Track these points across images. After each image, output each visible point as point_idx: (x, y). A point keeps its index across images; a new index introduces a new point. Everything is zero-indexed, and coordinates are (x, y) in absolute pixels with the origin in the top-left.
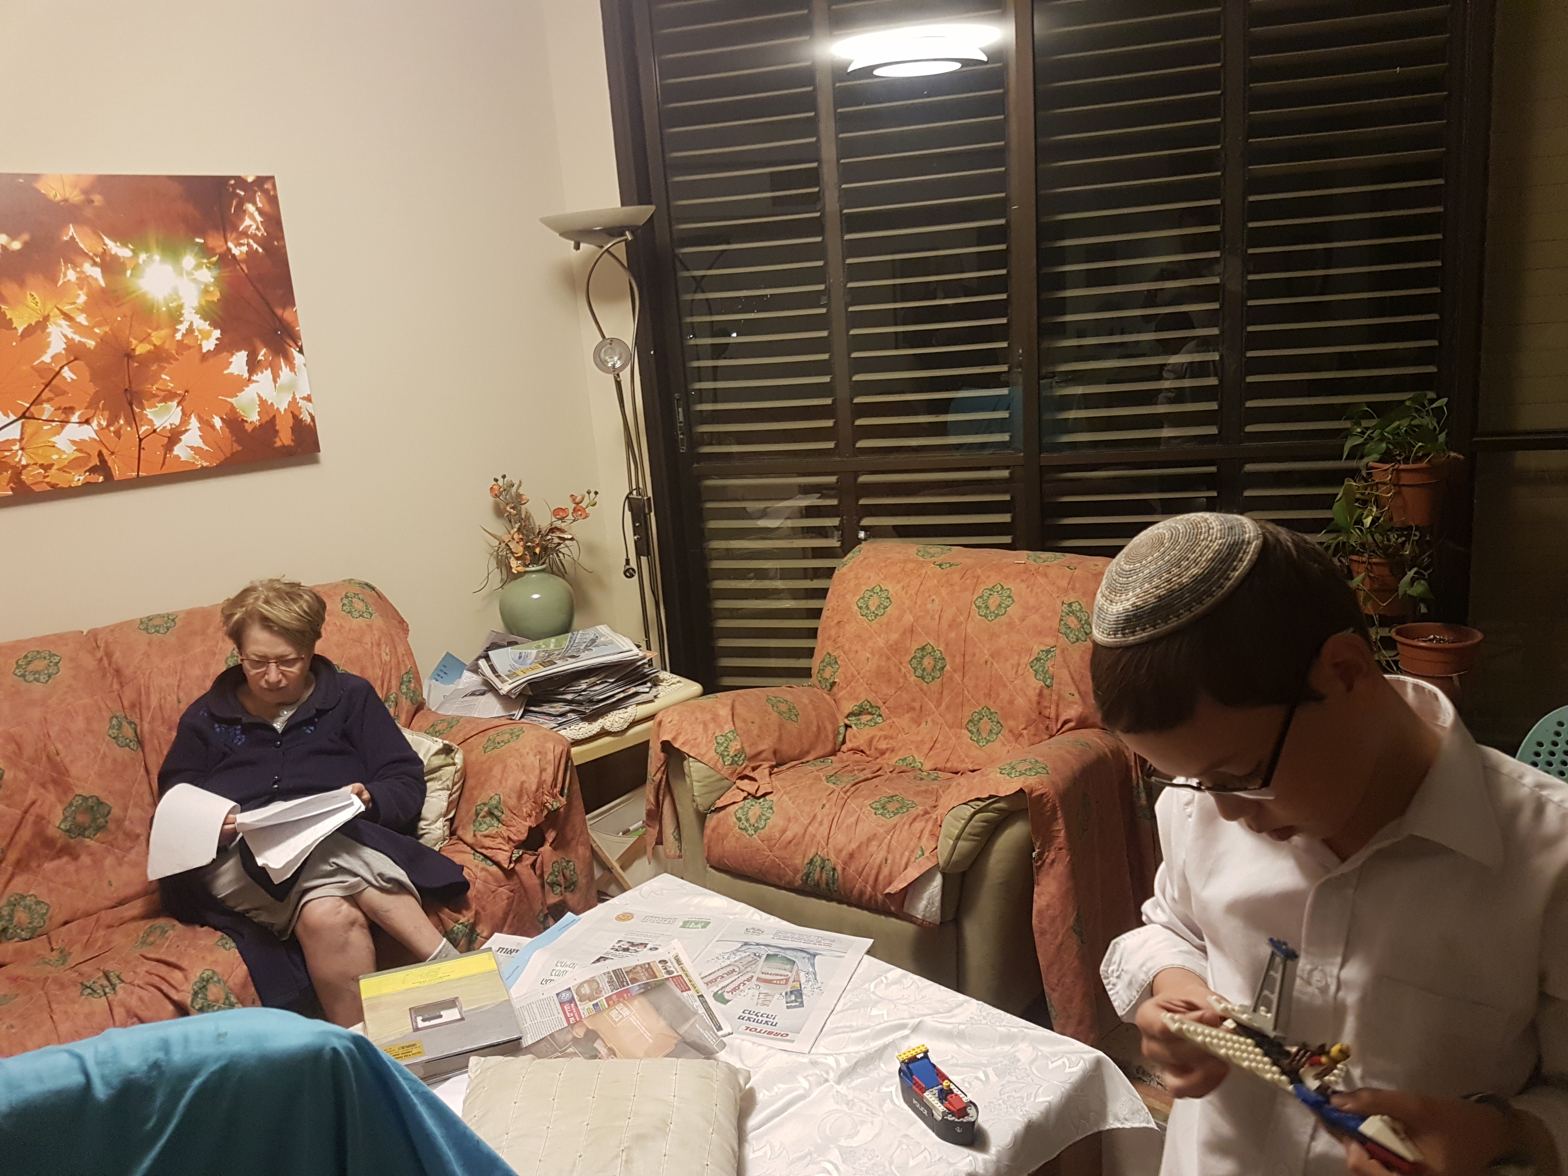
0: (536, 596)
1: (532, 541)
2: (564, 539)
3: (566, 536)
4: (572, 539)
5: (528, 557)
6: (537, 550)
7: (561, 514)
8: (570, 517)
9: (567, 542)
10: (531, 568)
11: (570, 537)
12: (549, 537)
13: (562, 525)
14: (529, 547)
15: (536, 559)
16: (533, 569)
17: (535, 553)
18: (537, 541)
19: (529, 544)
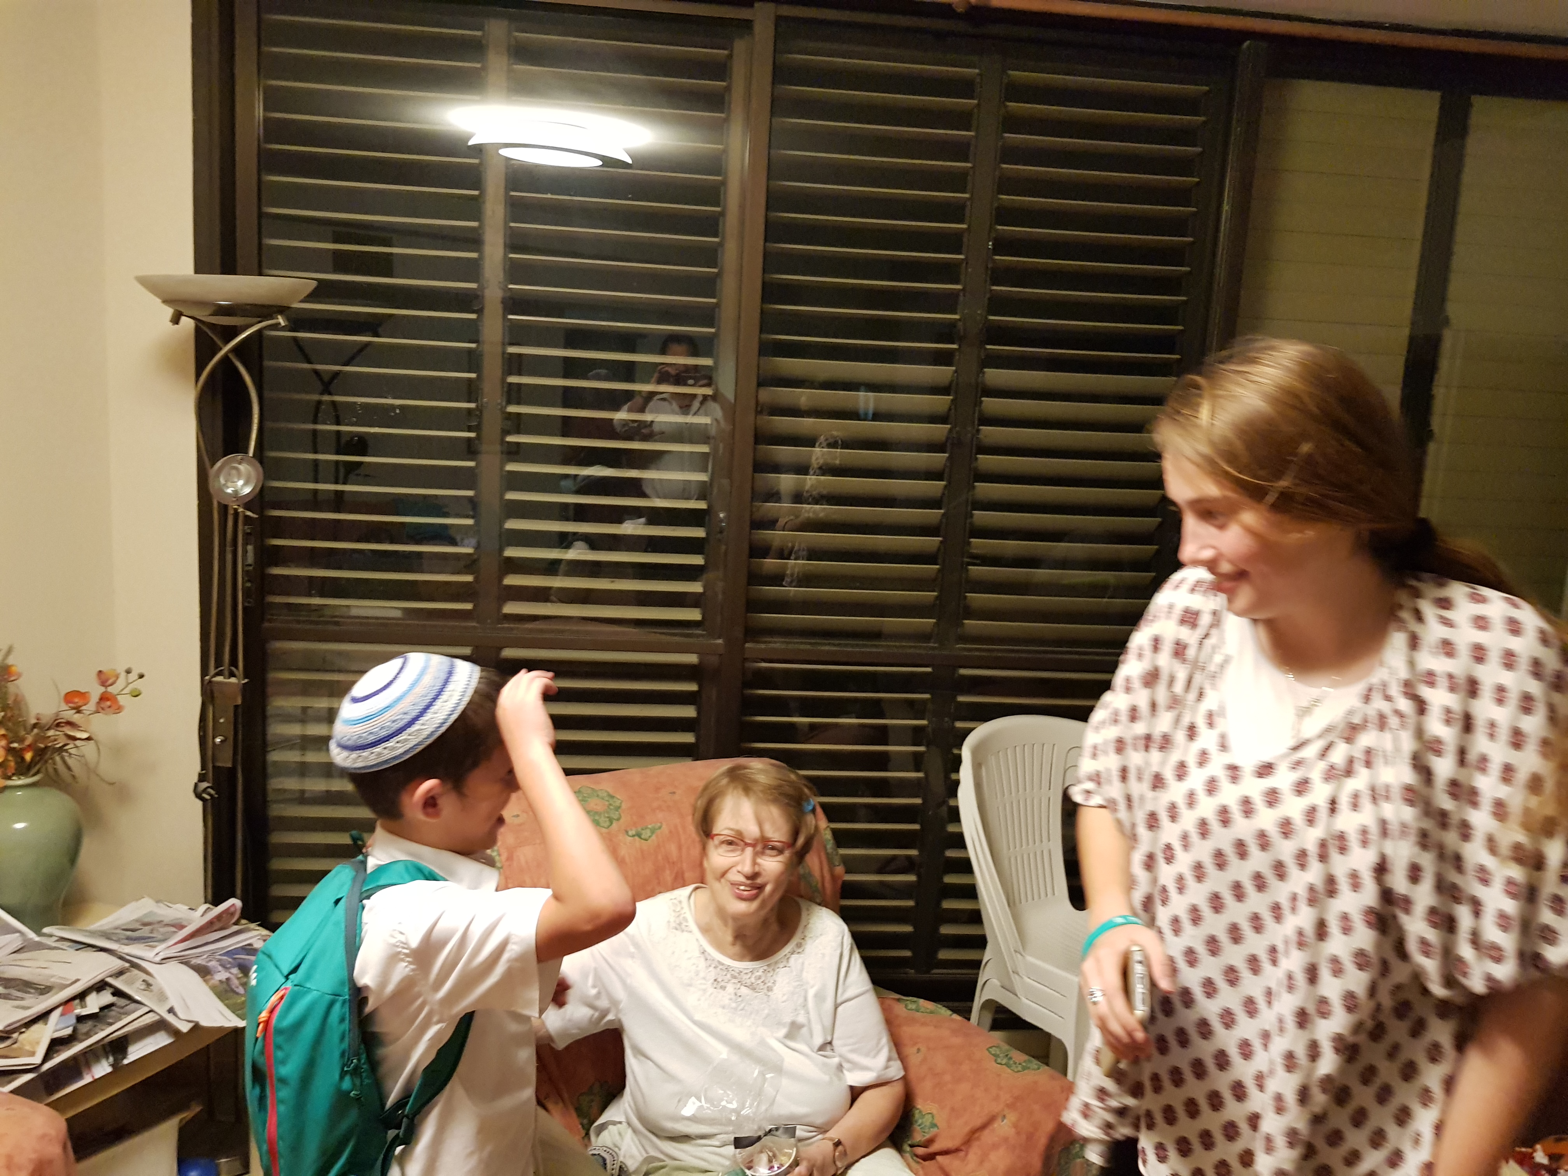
0: (20, 826)
1: (21, 740)
2: (74, 739)
3: (79, 735)
4: (88, 739)
5: (12, 764)
6: (28, 756)
7: (75, 699)
8: (91, 706)
9: (78, 743)
10: (17, 781)
11: (85, 735)
12: (51, 733)
13: (76, 718)
14: (14, 748)
15: (24, 769)
16: (20, 782)
17: (23, 759)
18: (29, 740)
19: (15, 745)
